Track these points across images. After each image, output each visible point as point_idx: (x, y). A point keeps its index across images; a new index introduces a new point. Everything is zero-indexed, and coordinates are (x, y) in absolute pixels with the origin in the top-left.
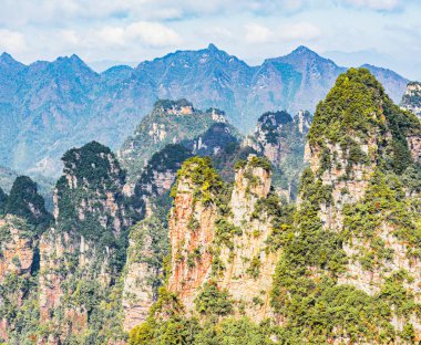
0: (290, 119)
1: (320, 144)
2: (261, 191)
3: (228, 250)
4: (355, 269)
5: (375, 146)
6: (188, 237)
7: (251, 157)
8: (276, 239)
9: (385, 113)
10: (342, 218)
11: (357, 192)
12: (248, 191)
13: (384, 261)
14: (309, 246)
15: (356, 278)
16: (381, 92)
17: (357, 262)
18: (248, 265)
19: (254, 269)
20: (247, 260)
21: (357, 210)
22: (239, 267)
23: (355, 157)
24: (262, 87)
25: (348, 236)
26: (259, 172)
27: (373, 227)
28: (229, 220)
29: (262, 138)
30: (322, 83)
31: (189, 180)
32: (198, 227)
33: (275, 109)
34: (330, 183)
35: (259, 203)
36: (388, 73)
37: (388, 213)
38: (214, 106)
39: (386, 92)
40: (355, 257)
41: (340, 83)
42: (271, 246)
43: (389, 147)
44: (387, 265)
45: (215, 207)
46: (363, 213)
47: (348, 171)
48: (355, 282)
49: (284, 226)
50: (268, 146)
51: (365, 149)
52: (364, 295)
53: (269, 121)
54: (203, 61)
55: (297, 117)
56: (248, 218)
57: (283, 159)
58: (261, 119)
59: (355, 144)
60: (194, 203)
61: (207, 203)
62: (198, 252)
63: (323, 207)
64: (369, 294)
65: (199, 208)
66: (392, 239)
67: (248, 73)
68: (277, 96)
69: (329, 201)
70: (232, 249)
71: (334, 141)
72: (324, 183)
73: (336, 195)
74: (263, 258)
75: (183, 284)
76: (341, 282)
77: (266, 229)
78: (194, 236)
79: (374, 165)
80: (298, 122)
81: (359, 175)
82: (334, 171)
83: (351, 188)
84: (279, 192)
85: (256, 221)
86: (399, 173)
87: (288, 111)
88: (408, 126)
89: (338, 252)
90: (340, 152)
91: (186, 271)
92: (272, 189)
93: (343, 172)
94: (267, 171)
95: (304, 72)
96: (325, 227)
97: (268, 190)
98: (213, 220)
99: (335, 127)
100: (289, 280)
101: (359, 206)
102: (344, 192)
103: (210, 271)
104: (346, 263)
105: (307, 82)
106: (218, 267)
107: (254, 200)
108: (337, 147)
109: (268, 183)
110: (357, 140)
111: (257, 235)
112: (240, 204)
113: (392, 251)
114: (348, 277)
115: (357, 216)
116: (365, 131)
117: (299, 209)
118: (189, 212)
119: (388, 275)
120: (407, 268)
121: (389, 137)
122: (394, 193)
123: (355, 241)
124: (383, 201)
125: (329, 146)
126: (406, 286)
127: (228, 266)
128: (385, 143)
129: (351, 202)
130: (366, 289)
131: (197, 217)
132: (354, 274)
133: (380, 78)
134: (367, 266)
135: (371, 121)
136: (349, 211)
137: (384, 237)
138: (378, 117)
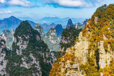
1: (17, 37)
2: (3, 47)
4: (24, 63)
5: (29, 37)
9: (31, 30)
10: (21, 52)
11: (25, 47)
13: (31, 61)
14: (14, 58)
16: (30, 26)
19: (2, 63)
21: (25, 51)
23: (25, 39)
24: (3, 24)
25: (23, 56)
26: (3, 43)
27: (28, 54)
29: (3, 35)
30: (17, 24)
33: (6, 29)
34: (19, 45)
35: (3, 49)
36: (32, 22)
37: (32, 51)
40: (24, 61)
42: (6, 58)
43: (32, 37)
49: (8, 54)
50: (5, 37)
51: (27, 38)
52: (26, 68)
53: (5, 32)
57: (8, 40)
58: (3, 31)
59: (24, 37)
63: (17, 50)
64: (27, 68)
66: (32, 57)
68: (7, 26)
72: (17, 45)
73: (20, 48)
74: (4, 61)
76: (21, 66)
77: (4, 55)
79: (29, 41)
80: (11, 32)
82: (20, 42)
83: (23, 46)
84: (7, 47)
85: (2, 53)
86: (34, 43)
88: (36, 33)
89: (21, 60)
90: (21, 38)
93: (22, 43)
95: (13, 21)
96: (17, 54)
97: (5, 47)
99: (20, 33)
100: (10, 66)
101: (25, 50)
104: (22, 62)
108: (20, 37)
110: (25, 36)
111: (2, 56)
113: (32, 59)
114: (23, 65)
116: (27, 34)
117: (12, 50)
119: (32, 64)
120: (36, 63)
121: (32, 35)
122: (33, 47)
123: (25, 57)
124: (30, 49)
126: (36, 67)
129: (24, 49)
130: (27, 67)
132: (24, 64)
133: (30, 23)
134: (27, 62)
136: (23, 51)
137: (31, 56)
138: (29, 31)
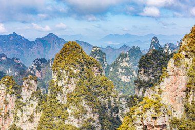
0: (46, 61)
1: (57, 70)
2: (34, 89)
3: (20, 112)
4: (72, 118)
5: (79, 71)
6: (4, 107)
7: (29, 76)
8: (40, 107)
9: (83, 58)
10: (66, 98)
11: (72, 88)
12: (28, 89)
13: (83, 115)
14: (53, 109)
15: (72, 121)
16: (81, 50)
17: (73, 115)
18: (29, 118)
19: (31, 119)
20: (28, 116)
21: (72, 95)
22: (25, 118)
23: (71, 75)
24: (35, 49)
25: (69, 106)
26: (33, 82)
27: (79, 102)
28: (21, 100)
29: (35, 68)
30: (59, 47)
31: (4, 85)
32: (8, 103)
33: (40, 57)
34: (61, 85)
35: (33, 93)
36: (86, 44)
37: (85, 96)
38: (16, 56)
39: (83, 50)
40: (72, 114)
41: (65, 47)
42: (38, 110)
43: (85, 71)
44: (85, 116)
45: (15, 95)
46: (75, 97)
47: (68, 81)
48: (72, 123)
49: (43, 102)
50: (37, 72)
51: (75, 72)
52: (76, 127)
53: (38, 62)
54: (11, 39)
55: (49, 60)
56: (28, 99)
57: (44, 76)
58: (34, 61)
59: (71, 70)
60: (6, 94)
61: (11, 94)
62: (8, 113)
63: (59, 94)
64: (78, 127)
65: (8, 96)
66: (86, 106)
67: (29, 44)
68: (41, 53)
69: (61, 92)
70: (22, 111)
71: (62, 69)
72: (59, 85)
73: (64, 90)
74: (35, 115)
75: (2, 126)
76: (67, 123)
77: (36, 104)
78: (6, 107)
79: (79, 78)
80: (49, 62)
81: (73, 82)
82: (62, 80)
83: (70, 87)
84: (41, 89)
85: (32, 100)
86: (89, 81)
87: (46, 58)
88: (92, 63)
89: (65, 112)
90: (65, 73)
91: (3, 120)
92: (38, 88)
93: (66, 81)
94: (36, 81)
95: (52, 43)
96: (59, 102)
97: (36, 89)
98: (14, 101)
99: (63, 64)
100: (46, 123)
101: (73, 94)
102: (67, 89)
103: (13, 120)
104: (68, 116)
105: (53, 47)
106: (16, 118)
107: (31, 92)
108: (64, 71)
109: (37, 86)
110: (72, 68)
111: (32, 106)
112: (25, 94)
113: (86, 111)
114: (69, 121)
115: (72, 98)
116: (75, 65)
117: (49, 95)
118: (4, 97)
119: (85, 120)
120: (92, 117)
121: (85, 67)
122: (87, 88)
123: (72, 107)
124: (83, 92)
125: (61, 71)
126: (92, 124)
127: (20, 118)
128: (83, 70)
129: (71, 92)
130: (77, 125)
131: (7, 99)
132: (71, 120)
134: (77, 117)
135: (77, 61)
136: (69, 96)
137: (83, 105)
138: (80, 60)
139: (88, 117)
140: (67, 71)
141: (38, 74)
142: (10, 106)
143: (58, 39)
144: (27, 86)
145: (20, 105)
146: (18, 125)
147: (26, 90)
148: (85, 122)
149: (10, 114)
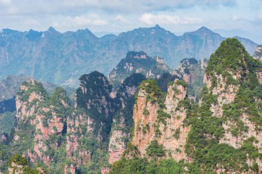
0: (197, 62)
1: (212, 74)
2: (181, 97)
3: (163, 125)
4: (228, 135)
5: (240, 76)
6: (143, 118)
7: (176, 80)
8: (188, 120)
9: (246, 60)
10: (222, 110)
11: (230, 98)
12: (174, 97)
13: (243, 132)
14: (205, 124)
15: (229, 140)
16: (244, 50)
17: (230, 132)
18: (174, 133)
19: (177, 134)
20: (173, 130)
21: (230, 107)
22: (169, 133)
23: (230, 81)
24: (182, 46)
25: (225, 120)
26: (180, 88)
27: (238, 116)
28: (164, 110)
29: (182, 71)
30: (213, 45)
31: (144, 91)
32: (149, 113)
33: (189, 57)
34: (216, 94)
35: (180, 102)
36: (247, 40)
37: (246, 108)
38: (158, 55)
39: (246, 50)
40: (228, 130)
41: (222, 44)
42: (186, 123)
43: (247, 77)
44: (245, 134)
45: (157, 104)
46: (233, 109)
47: (226, 88)
48: (228, 142)
49: (192, 114)
50: (185, 75)
51: (235, 77)
52: (232, 148)
53: (186, 63)
54: (153, 33)
55: (200, 61)
56: (174, 110)
57: (193, 81)
58: (182, 62)
59: (230, 75)
60: (147, 102)
61: (153, 102)
62: (148, 126)
63: (213, 105)
64: (235, 148)
65: (149, 104)
66: (247, 121)
67: (175, 39)
68: (191, 51)
69: (216, 103)
70: (165, 124)
71: (218, 74)
72: (213, 94)
73: (219, 100)
74: (181, 129)
75: (140, 141)
76: (221, 141)
77: (183, 115)
78: (146, 118)
79: (239, 85)
80: (200, 63)
81: (231, 90)
82: (218, 88)
83: (227, 96)
84: (190, 98)
85: (178, 111)
86: (252, 89)
87: (196, 58)
88: (257, 67)
89: (220, 127)
90: (222, 79)
91: (142, 135)
92: (187, 96)
93: (223, 89)
94: (185, 87)
95: (204, 39)
96: (213, 115)
97: (184, 96)
98: (156, 111)
99: (219, 66)
100: (195, 140)
101: (231, 105)
102: (224, 98)
103: (154, 135)
104: (224, 133)
105: (206, 44)
106: (158, 133)
107: (177, 101)
108: (221, 76)
109: (185, 93)
110: (231, 73)
111: (179, 118)
112: (170, 103)
113: (248, 127)
114: (225, 139)
115: (230, 110)
116: (235, 69)
117: (200, 106)
118: (144, 106)
119: (245, 139)
120: (255, 135)
121: (247, 72)
122: (250, 99)
123: (229, 122)
124: (243, 103)
125: (216, 76)
126: (254, 144)
127: (163, 133)
128: (245, 75)
129: (228, 103)
130: (234, 145)
131: (148, 109)
132: (228, 138)
133: (243, 43)
134: (235, 134)
135: (238, 64)
136: (226, 107)
137: (243, 120)
138: (242, 62)
139: (249, 135)
140: (224, 76)
141: (186, 78)
142: (150, 118)
143: (212, 35)
144: (173, 93)
145: (162, 117)
146: (160, 142)
147: (171, 98)
148: (245, 141)
149: (151, 127)
